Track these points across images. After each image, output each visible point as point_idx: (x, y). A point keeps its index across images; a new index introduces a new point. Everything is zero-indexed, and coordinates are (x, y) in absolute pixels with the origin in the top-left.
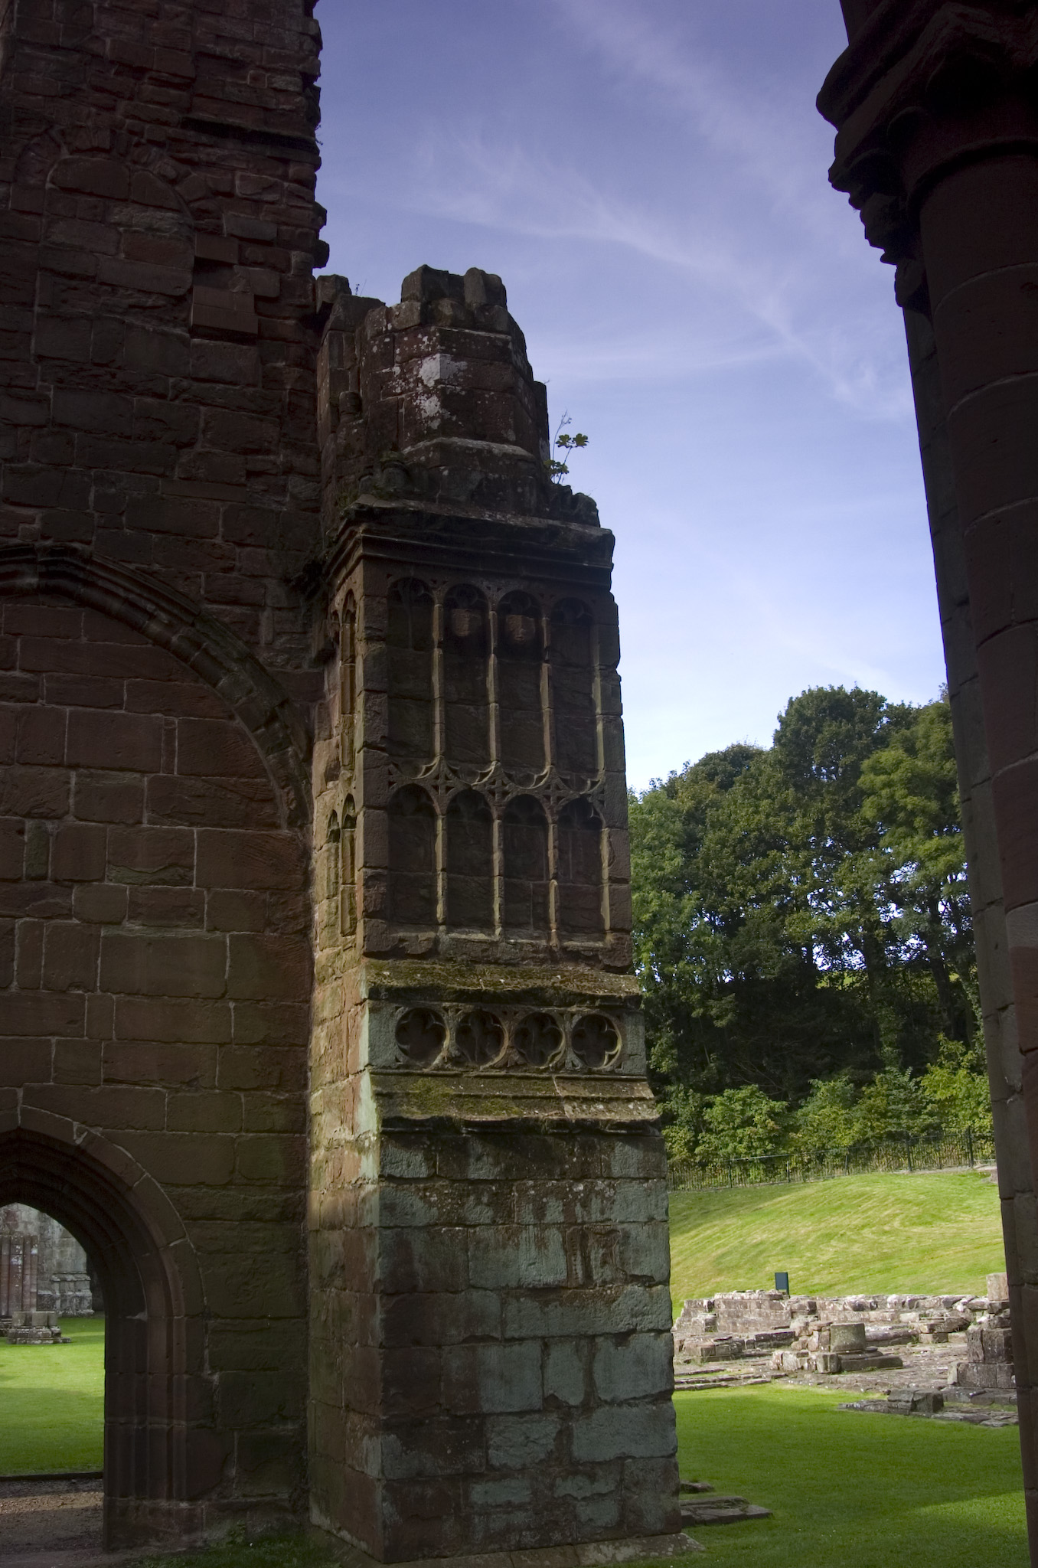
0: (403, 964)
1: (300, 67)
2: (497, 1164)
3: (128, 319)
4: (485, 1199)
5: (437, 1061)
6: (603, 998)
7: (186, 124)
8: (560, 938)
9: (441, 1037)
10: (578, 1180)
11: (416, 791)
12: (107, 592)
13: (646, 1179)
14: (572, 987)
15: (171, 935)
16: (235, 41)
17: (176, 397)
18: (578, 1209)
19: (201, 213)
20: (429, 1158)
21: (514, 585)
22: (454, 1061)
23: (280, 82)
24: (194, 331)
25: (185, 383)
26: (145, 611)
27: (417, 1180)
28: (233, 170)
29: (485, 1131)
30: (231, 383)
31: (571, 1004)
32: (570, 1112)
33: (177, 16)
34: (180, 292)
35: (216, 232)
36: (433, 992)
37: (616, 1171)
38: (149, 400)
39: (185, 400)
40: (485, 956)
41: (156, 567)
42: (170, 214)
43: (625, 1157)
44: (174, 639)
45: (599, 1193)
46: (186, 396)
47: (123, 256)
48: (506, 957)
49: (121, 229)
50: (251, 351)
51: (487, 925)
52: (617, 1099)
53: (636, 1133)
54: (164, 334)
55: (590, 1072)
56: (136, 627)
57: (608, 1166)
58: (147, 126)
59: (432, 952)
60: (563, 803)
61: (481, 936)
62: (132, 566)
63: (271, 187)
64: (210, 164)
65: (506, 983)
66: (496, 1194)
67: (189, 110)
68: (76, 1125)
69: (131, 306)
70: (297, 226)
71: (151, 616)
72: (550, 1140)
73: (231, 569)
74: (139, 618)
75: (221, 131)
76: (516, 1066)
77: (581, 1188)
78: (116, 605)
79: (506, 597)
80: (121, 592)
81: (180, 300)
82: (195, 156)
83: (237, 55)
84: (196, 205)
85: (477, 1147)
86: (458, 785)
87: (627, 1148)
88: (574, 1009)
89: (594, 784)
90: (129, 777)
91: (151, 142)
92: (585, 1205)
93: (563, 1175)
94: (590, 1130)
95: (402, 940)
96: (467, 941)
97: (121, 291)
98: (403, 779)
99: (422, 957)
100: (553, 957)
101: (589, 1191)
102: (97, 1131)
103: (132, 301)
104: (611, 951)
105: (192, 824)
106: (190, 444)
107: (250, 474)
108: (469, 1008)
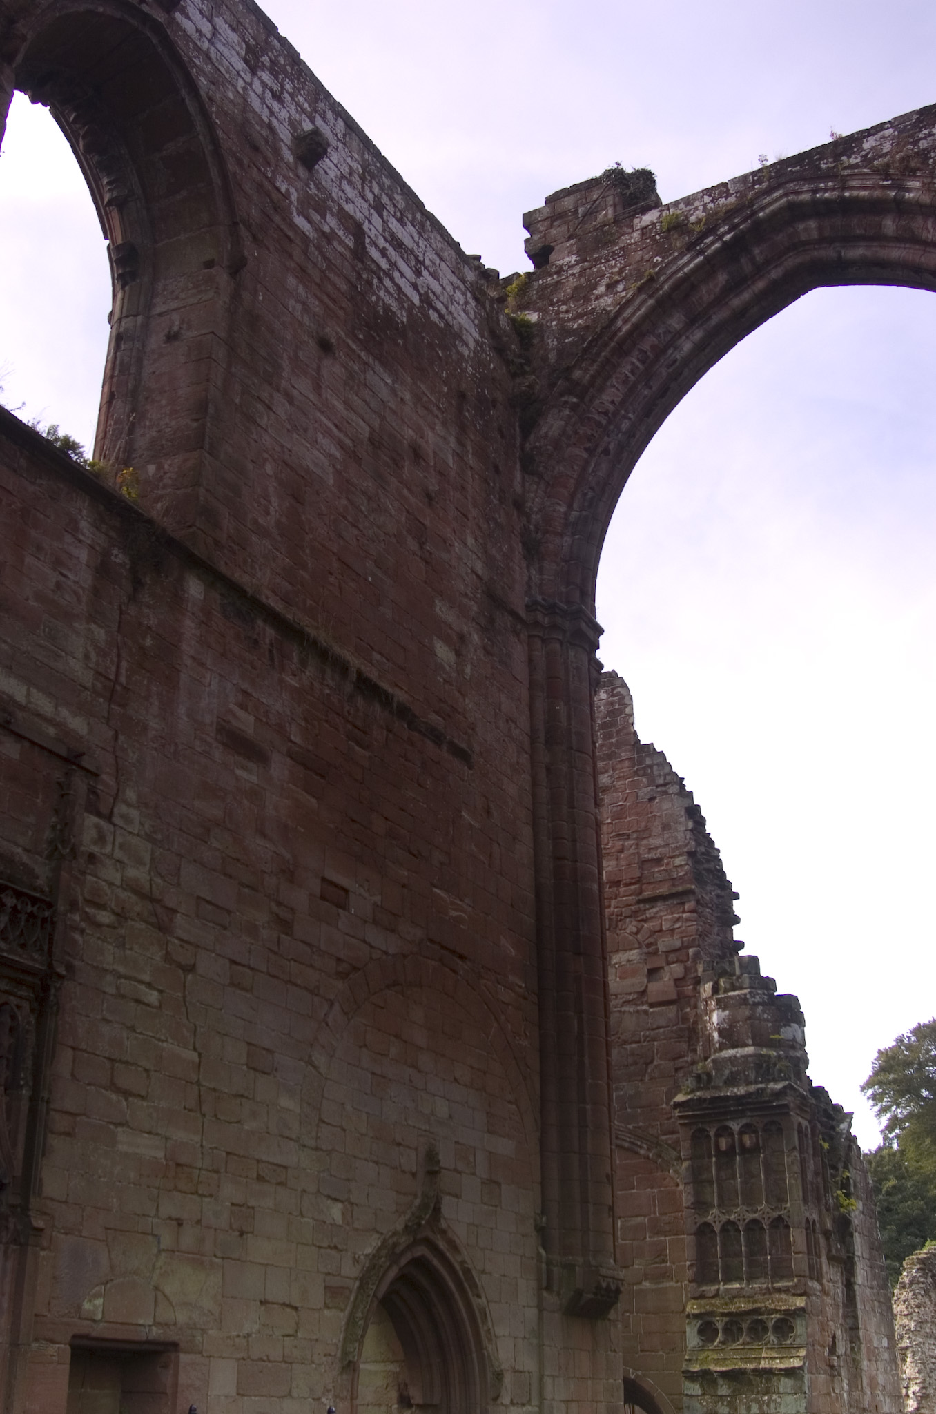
0: (703, 1302)
1: (685, 850)
2: (729, 1388)
3: (623, 1009)
4: (725, 1403)
5: (716, 1343)
6: (784, 1310)
7: (639, 902)
8: (773, 1283)
9: (717, 1331)
10: (765, 1394)
11: (707, 1225)
12: (623, 1140)
13: (796, 1394)
14: (773, 1306)
15: (661, 1286)
16: (657, 848)
17: (645, 1041)
18: (765, 1407)
19: (649, 945)
20: (702, 1386)
21: (744, 1121)
22: (722, 1343)
23: (678, 861)
24: (652, 1005)
25: (648, 1033)
26: (637, 1145)
27: (698, 1396)
28: (661, 917)
29: (724, 1374)
30: (667, 1027)
31: (772, 1314)
32: (763, 1364)
33: (631, 846)
34: (643, 989)
35: (656, 953)
36: (712, 1314)
37: (781, 1390)
38: (634, 1045)
39: (649, 1041)
40: (739, 1295)
41: (641, 1124)
42: (636, 951)
43: (785, 1384)
44: (651, 1155)
45: (775, 1400)
46: (648, 1039)
47: (618, 979)
48: (748, 1294)
49: (617, 966)
50: (673, 1008)
51: (740, 1279)
52: (786, 1357)
53: (790, 1373)
54: (638, 1012)
55: (781, 1344)
56: (637, 1153)
57: (778, 1388)
58: (623, 910)
59: (716, 1295)
60: (771, 1220)
61: (737, 1286)
62: (630, 1127)
63: (678, 920)
64: (652, 918)
65: (744, 1306)
66: (729, 1402)
67: (640, 893)
68: (631, 1370)
69: (624, 1002)
70: (690, 936)
71: (641, 1147)
72: (752, 1377)
73: (671, 1118)
74: (636, 1148)
75: (653, 900)
76: (748, 1344)
77: (766, 1398)
78: (626, 1145)
79: (742, 1127)
80: (628, 1139)
81: (644, 993)
82: (644, 917)
83: (658, 855)
84: (646, 942)
85: (721, 1382)
86: (724, 1218)
87: (786, 1380)
88: (773, 1316)
89: (785, 1208)
90: (640, 1219)
91: (626, 917)
92: (768, 1405)
93: (758, 1393)
94: (769, 1372)
95: (703, 1291)
96: (730, 1289)
97: (619, 996)
98: (701, 1220)
99: (713, 1297)
100: (769, 1291)
101: (770, 1399)
102: (639, 1373)
103: (624, 1000)
104: (795, 1287)
105: (666, 1236)
106: (652, 1062)
107: (677, 1070)
108: (726, 1319)
